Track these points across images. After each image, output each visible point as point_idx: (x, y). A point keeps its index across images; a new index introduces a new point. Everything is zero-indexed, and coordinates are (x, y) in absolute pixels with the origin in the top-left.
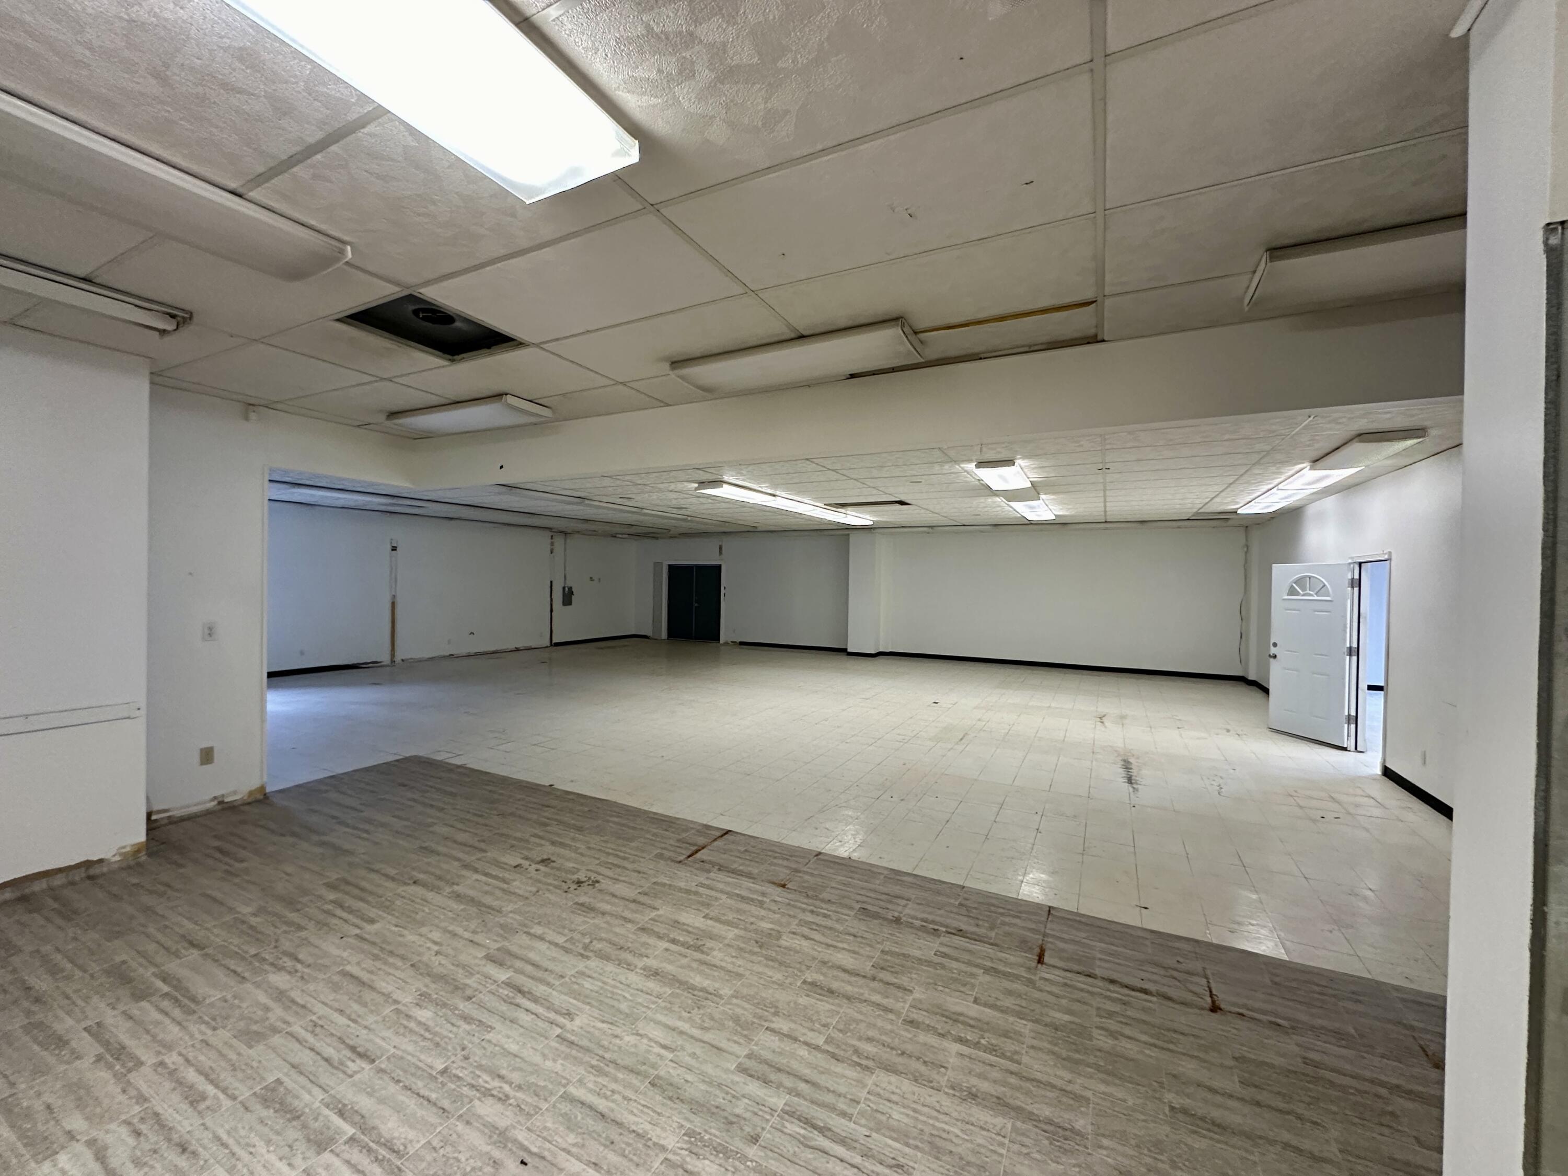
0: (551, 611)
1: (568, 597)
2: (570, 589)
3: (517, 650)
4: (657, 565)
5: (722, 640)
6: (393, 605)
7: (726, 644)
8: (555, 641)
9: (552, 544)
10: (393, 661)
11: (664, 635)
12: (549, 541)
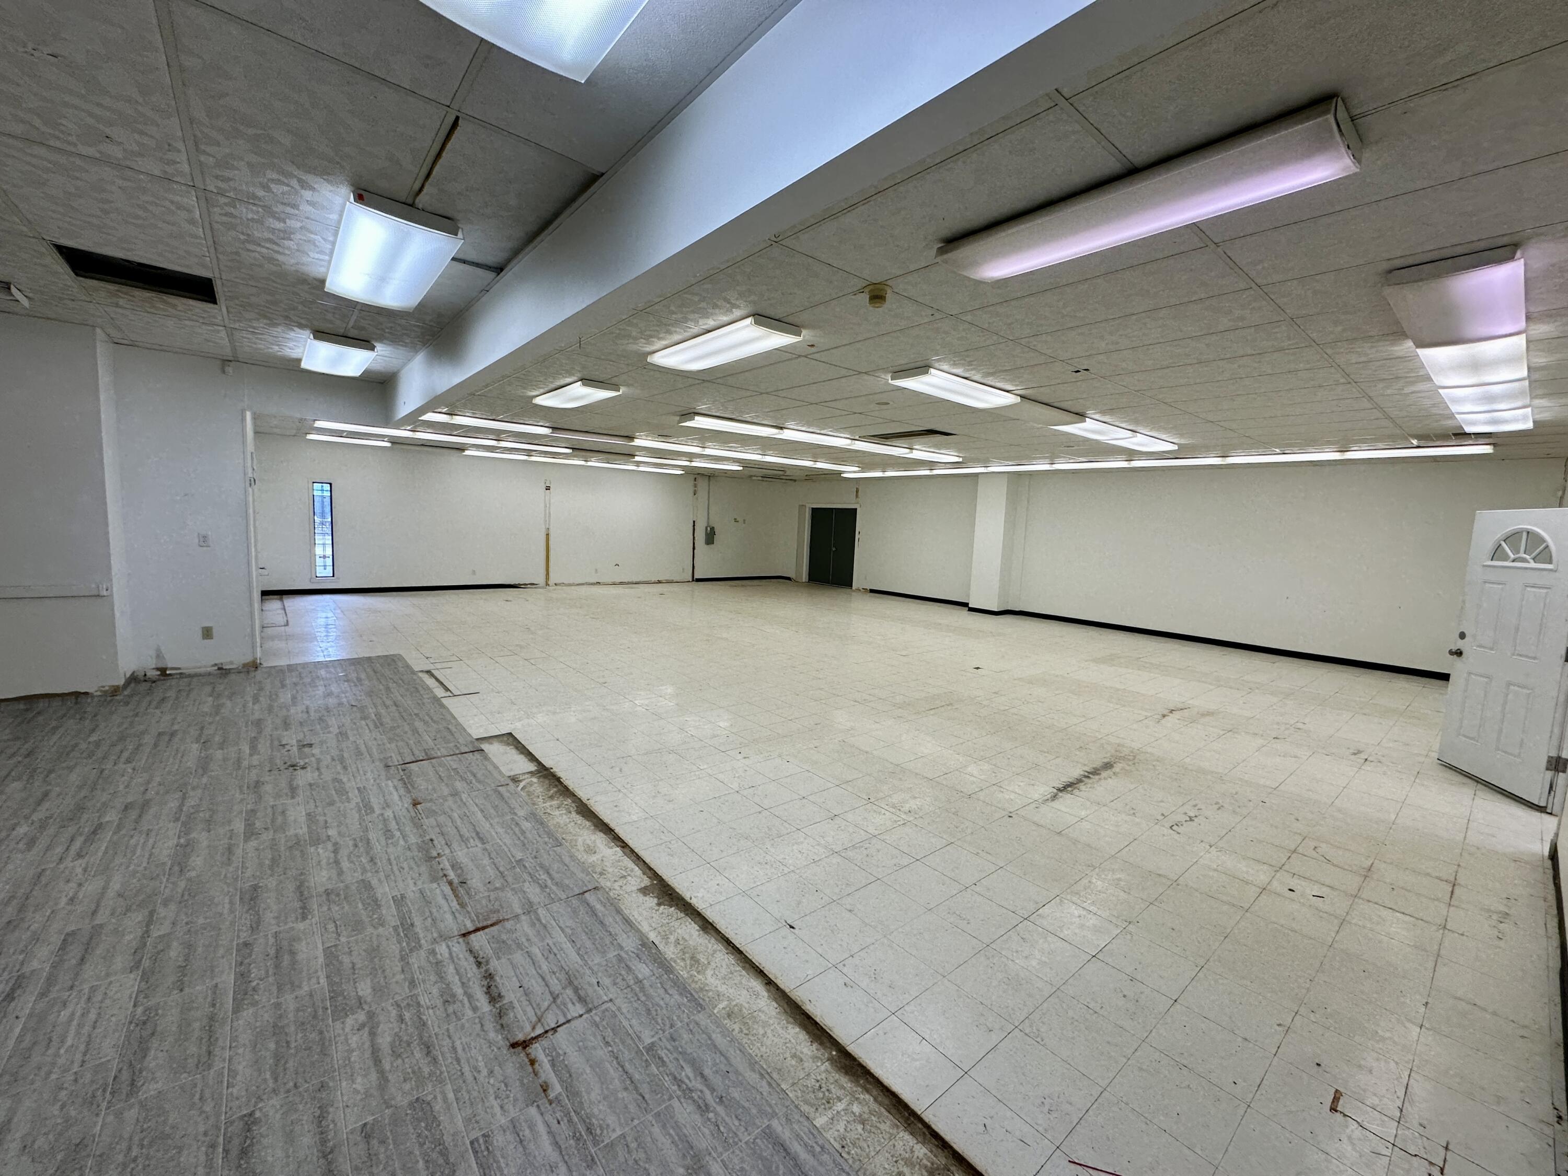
0: (694, 549)
1: (710, 537)
2: (712, 529)
3: (659, 582)
4: (802, 507)
5: (854, 588)
6: (548, 535)
7: (858, 590)
8: (696, 577)
9: (695, 486)
10: (547, 584)
11: (805, 577)
12: (692, 482)
